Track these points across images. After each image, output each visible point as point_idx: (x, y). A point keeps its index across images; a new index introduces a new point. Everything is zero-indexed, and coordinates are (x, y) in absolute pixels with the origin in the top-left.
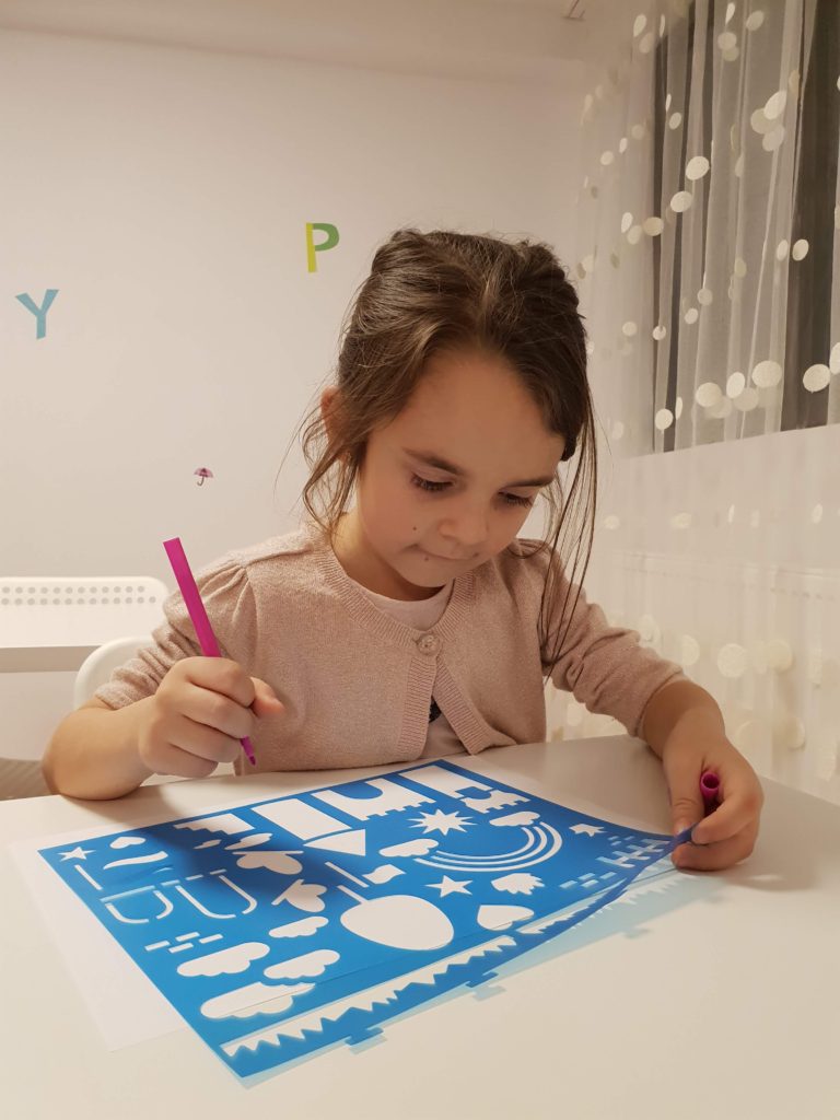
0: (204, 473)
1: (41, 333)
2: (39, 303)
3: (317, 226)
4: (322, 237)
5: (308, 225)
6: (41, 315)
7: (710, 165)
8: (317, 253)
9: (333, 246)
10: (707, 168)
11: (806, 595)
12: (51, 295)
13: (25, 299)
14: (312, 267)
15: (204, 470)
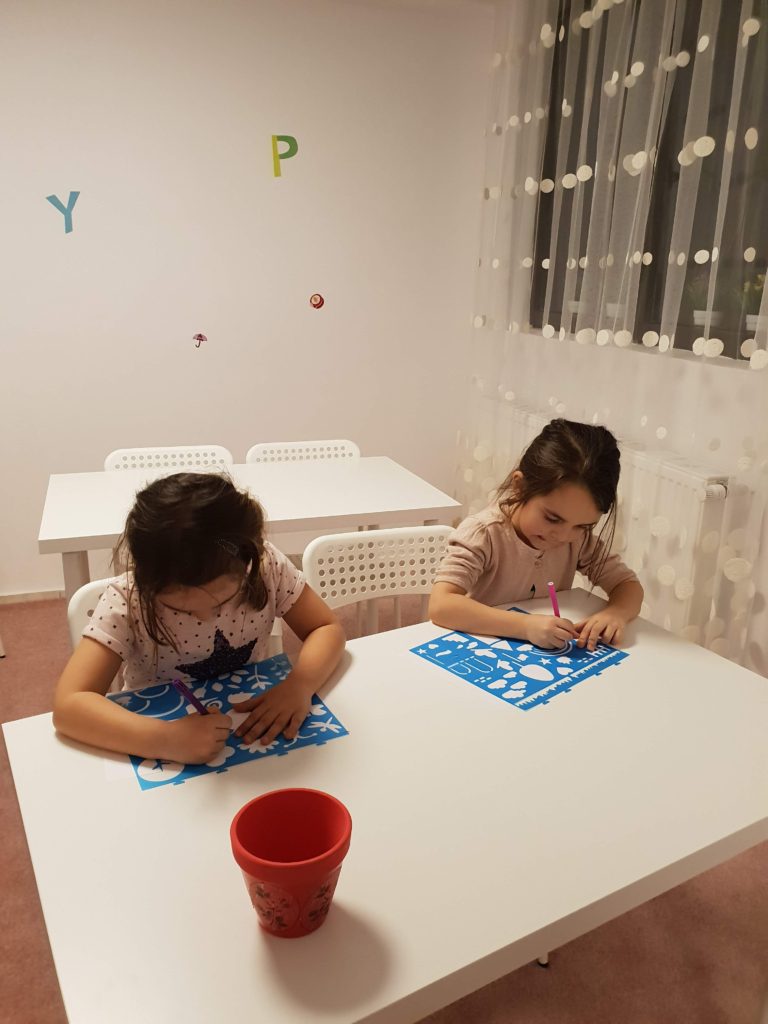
0: (200, 338)
1: (69, 228)
2: (65, 202)
3: (281, 138)
4: (284, 147)
5: (273, 137)
6: (67, 213)
7: (594, 172)
8: (282, 161)
9: (293, 155)
10: (591, 174)
11: (634, 466)
12: (74, 196)
13: (53, 200)
14: (278, 173)
15: (200, 336)
